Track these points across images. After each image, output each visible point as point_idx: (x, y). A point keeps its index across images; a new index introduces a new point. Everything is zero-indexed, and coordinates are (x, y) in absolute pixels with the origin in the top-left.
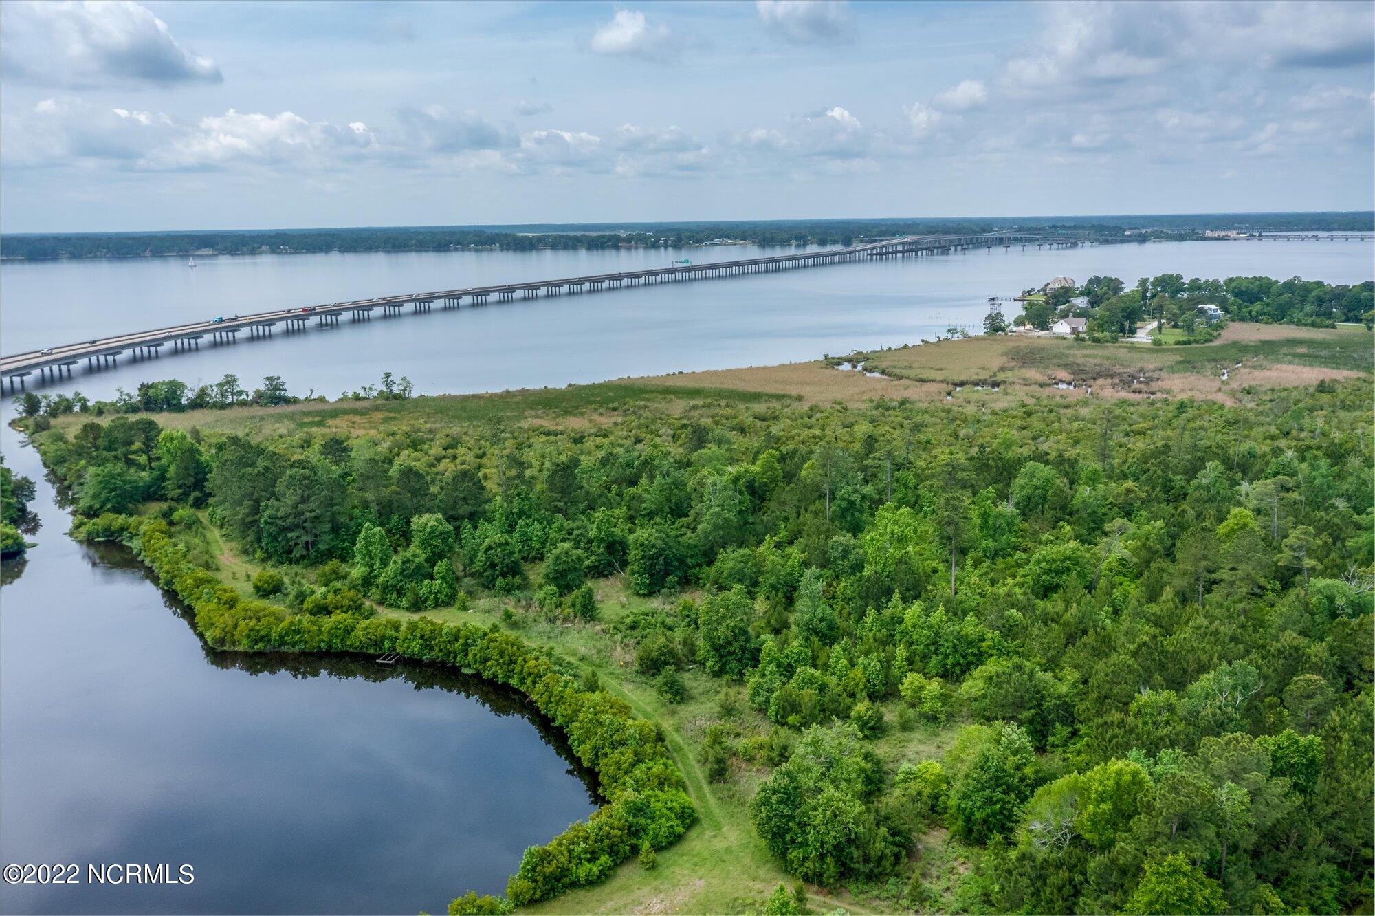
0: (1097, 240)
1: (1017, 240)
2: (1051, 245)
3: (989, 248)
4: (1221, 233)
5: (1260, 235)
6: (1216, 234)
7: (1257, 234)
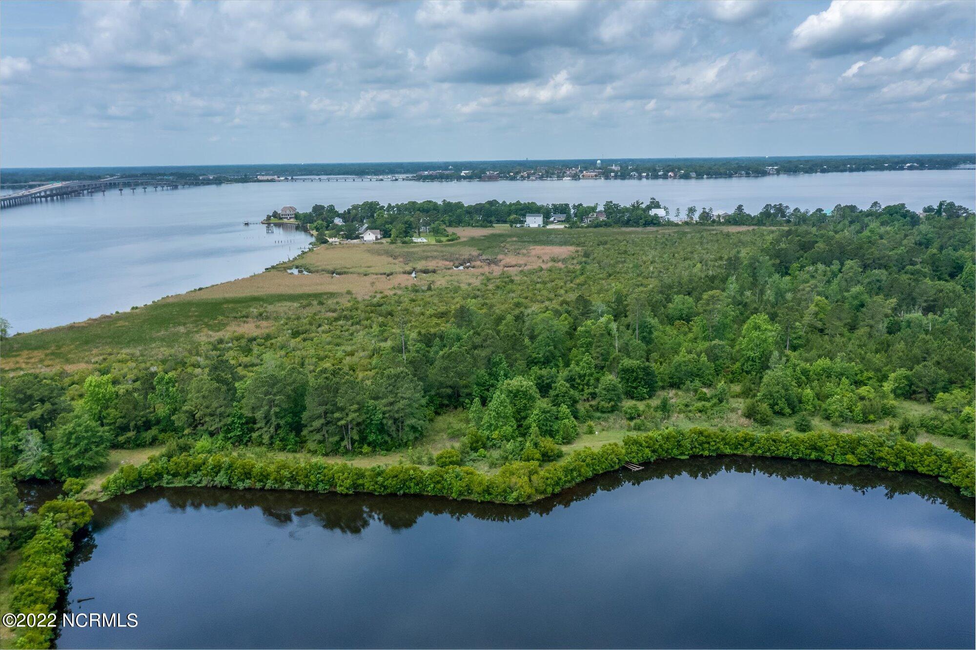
0: (186, 184)
1: (127, 185)
2: (163, 187)
3: (104, 191)
4: (270, 178)
5: (292, 179)
6: (265, 178)
7: (290, 178)
